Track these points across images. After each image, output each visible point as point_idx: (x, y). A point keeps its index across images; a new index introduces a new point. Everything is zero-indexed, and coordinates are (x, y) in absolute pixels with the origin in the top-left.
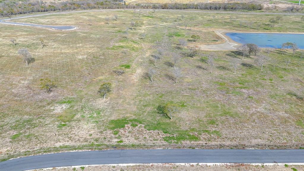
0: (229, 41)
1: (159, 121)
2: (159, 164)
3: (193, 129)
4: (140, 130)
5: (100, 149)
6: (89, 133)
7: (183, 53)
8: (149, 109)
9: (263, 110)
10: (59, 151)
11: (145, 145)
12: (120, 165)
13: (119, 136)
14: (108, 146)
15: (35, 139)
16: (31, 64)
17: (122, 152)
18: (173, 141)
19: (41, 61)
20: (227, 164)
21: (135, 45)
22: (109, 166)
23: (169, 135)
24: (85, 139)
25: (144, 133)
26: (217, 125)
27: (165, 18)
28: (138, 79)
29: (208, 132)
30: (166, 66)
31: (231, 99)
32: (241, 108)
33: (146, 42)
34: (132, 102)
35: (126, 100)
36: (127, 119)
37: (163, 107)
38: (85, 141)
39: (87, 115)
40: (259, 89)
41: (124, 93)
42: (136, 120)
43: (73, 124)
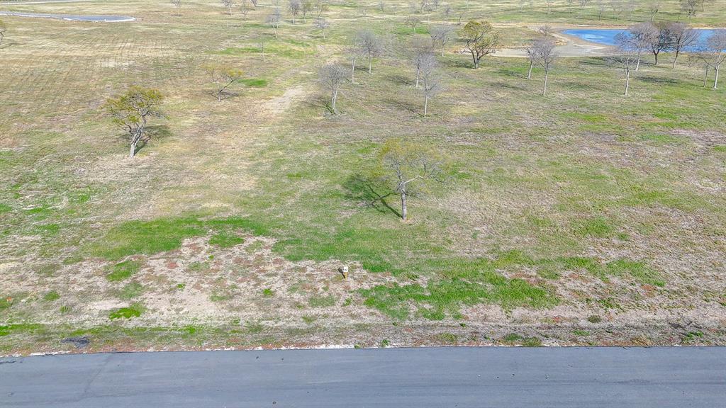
0: (577, 42)
1: (346, 224)
3: (512, 256)
4: (251, 258)
7: (443, 60)
8: (308, 186)
11: (258, 329)
13: (136, 284)
18: (413, 308)
21: (296, 48)
23: (394, 280)
25: (264, 271)
26: (622, 237)
28: (287, 108)
29: (588, 265)
30: (387, 84)
31: (645, 156)
32: (705, 181)
33: (330, 42)
34: (244, 165)
35: (218, 160)
36: (199, 219)
37: (369, 180)
39: (26, 202)
41: (221, 140)
42: (240, 221)
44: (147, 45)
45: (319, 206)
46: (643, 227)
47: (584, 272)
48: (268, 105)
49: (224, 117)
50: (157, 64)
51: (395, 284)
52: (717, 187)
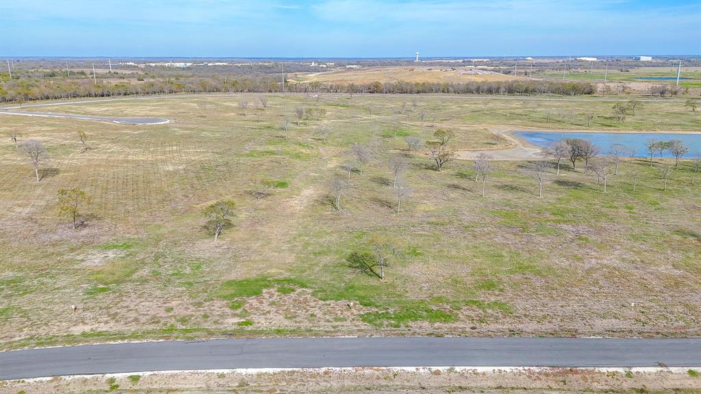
0: (524, 145)
1: (350, 281)
2: (344, 368)
3: (439, 299)
4: (301, 299)
5: (189, 338)
6: (165, 305)
7: (416, 163)
8: (326, 260)
9: (617, 263)
10: (79, 342)
11: (311, 331)
12: (239, 370)
13: (245, 310)
14: (211, 333)
15: (21, 317)
16: (49, 179)
17: (249, 343)
19: (73, 174)
20: (531, 368)
21: (304, 151)
22: (207, 375)
23: (376, 310)
24: (154, 317)
25: (309, 305)
26: (501, 290)
27: (375, 108)
28: (306, 205)
29: (478, 304)
30: (374, 185)
31: (533, 243)
32: (562, 259)
33: (329, 145)
34: (285, 247)
35: (269, 243)
36: (268, 279)
37: (362, 256)
38: (153, 322)
39: (167, 270)
40: (603, 223)
41: (267, 230)
42: (291, 280)
43: (129, 287)
44: (189, 149)
45: (334, 272)
46: (515, 286)
47: (475, 306)
48: (292, 202)
49: (265, 213)
50: (204, 168)
51: (377, 312)
52: (567, 263)
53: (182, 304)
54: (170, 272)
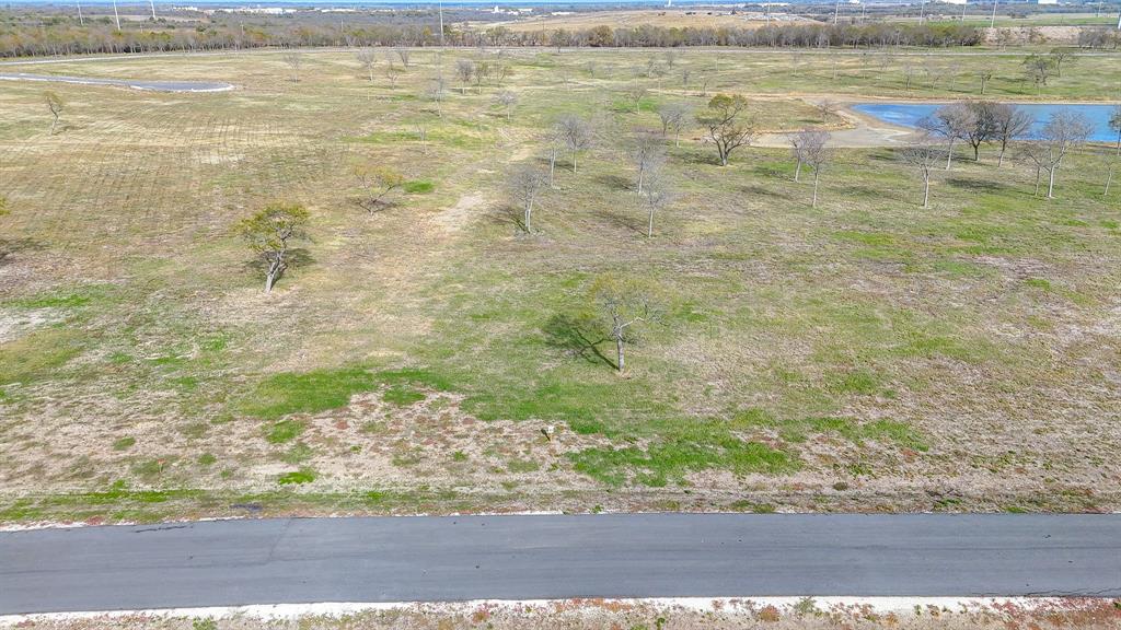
0: (871, 124)
1: (550, 376)
2: (528, 603)
3: (751, 415)
4: (436, 417)
5: (150, 518)
6: (118, 433)
7: (677, 153)
8: (498, 330)
11: (452, 495)
13: (301, 445)
14: (208, 502)
17: (294, 530)
18: (630, 474)
21: (469, 133)
22: (168, 624)
23: (608, 442)
24: (84, 461)
25: (452, 432)
26: (888, 394)
27: (601, 68)
28: (464, 224)
29: (841, 427)
30: (600, 188)
31: (934, 293)
32: (1005, 325)
33: (517, 125)
34: (415, 303)
35: (380, 296)
36: (367, 371)
37: (576, 322)
38: (76, 475)
39: (148, 350)
40: (1067, 254)
41: (380, 269)
42: (418, 373)
43: (47, 390)
44: (258, 129)
45: (514, 355)
46: (917, 383)
47: (836, 434)
48: (439, 219)
49: (381, 237)
50: (277, 158)
51: (609, 447)
52: (1019, 333)
53: (158, 430)
54: (154, 356)
